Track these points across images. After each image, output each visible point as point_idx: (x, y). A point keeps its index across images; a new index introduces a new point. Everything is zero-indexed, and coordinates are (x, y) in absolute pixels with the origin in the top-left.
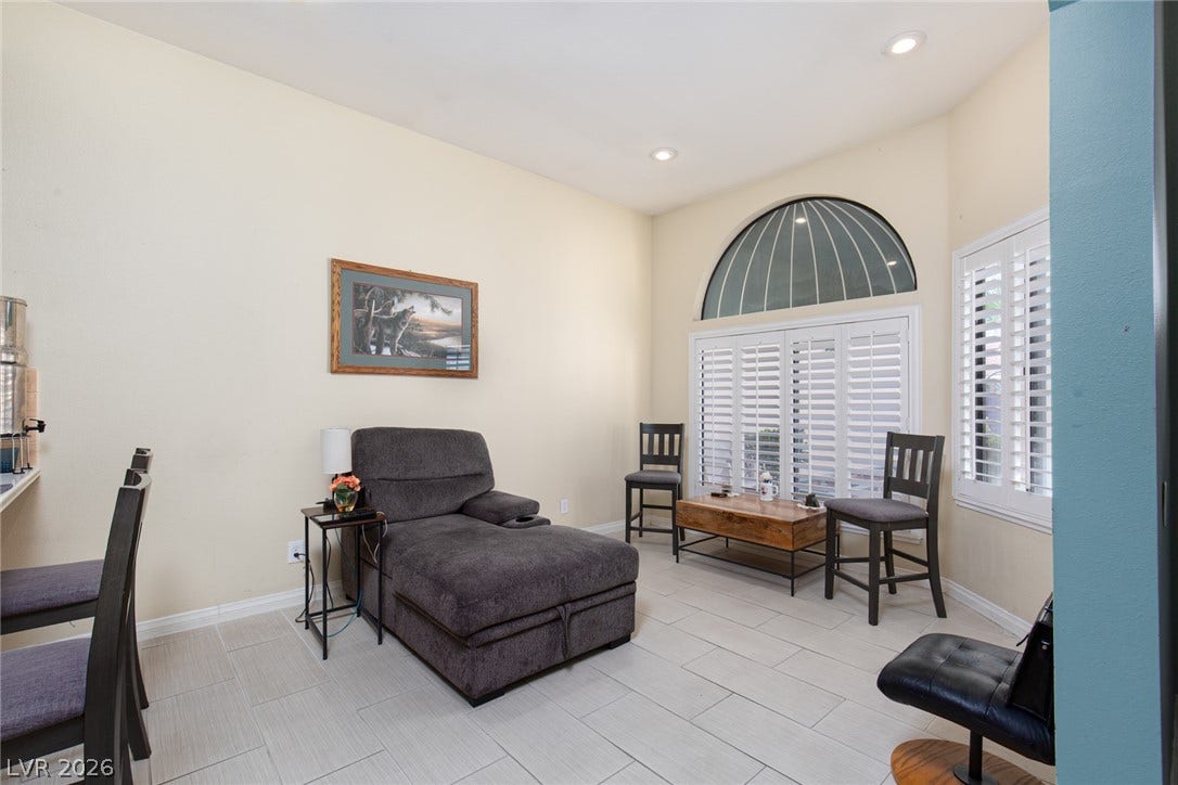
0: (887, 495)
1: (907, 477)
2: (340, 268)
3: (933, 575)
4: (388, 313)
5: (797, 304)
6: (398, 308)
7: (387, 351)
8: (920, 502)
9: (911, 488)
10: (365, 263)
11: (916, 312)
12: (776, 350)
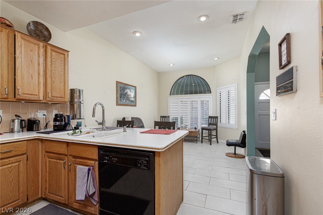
0: (209, 126)
1: (212, 123)
2: (117, 83)
3: (217, 138)
4: (124, 92)
5: (185, 94)
6: (125, 92)
7: (124, 101)
8: (215, 126)
9: (213, 124)
10: (122, 82)
11: (211, 97)
12: (187, 102)
